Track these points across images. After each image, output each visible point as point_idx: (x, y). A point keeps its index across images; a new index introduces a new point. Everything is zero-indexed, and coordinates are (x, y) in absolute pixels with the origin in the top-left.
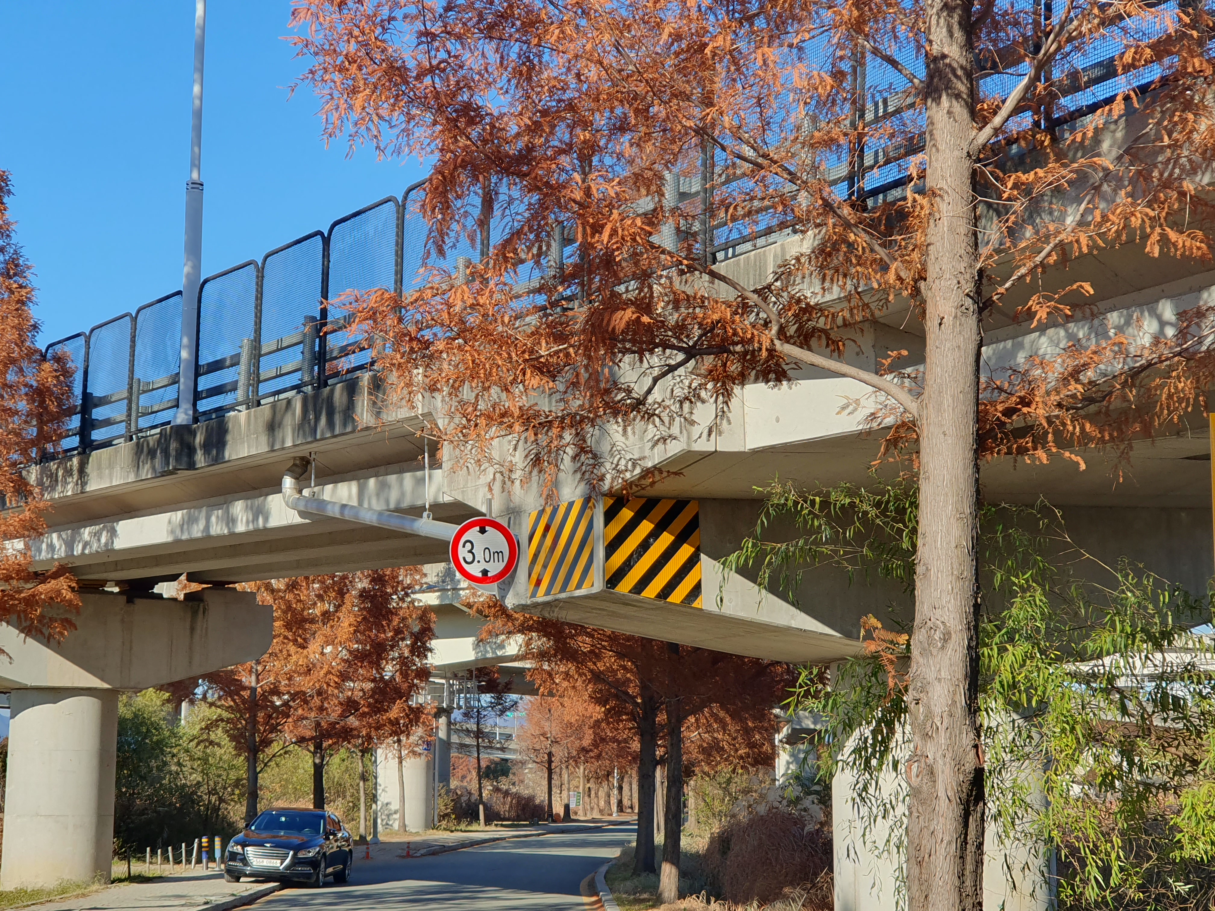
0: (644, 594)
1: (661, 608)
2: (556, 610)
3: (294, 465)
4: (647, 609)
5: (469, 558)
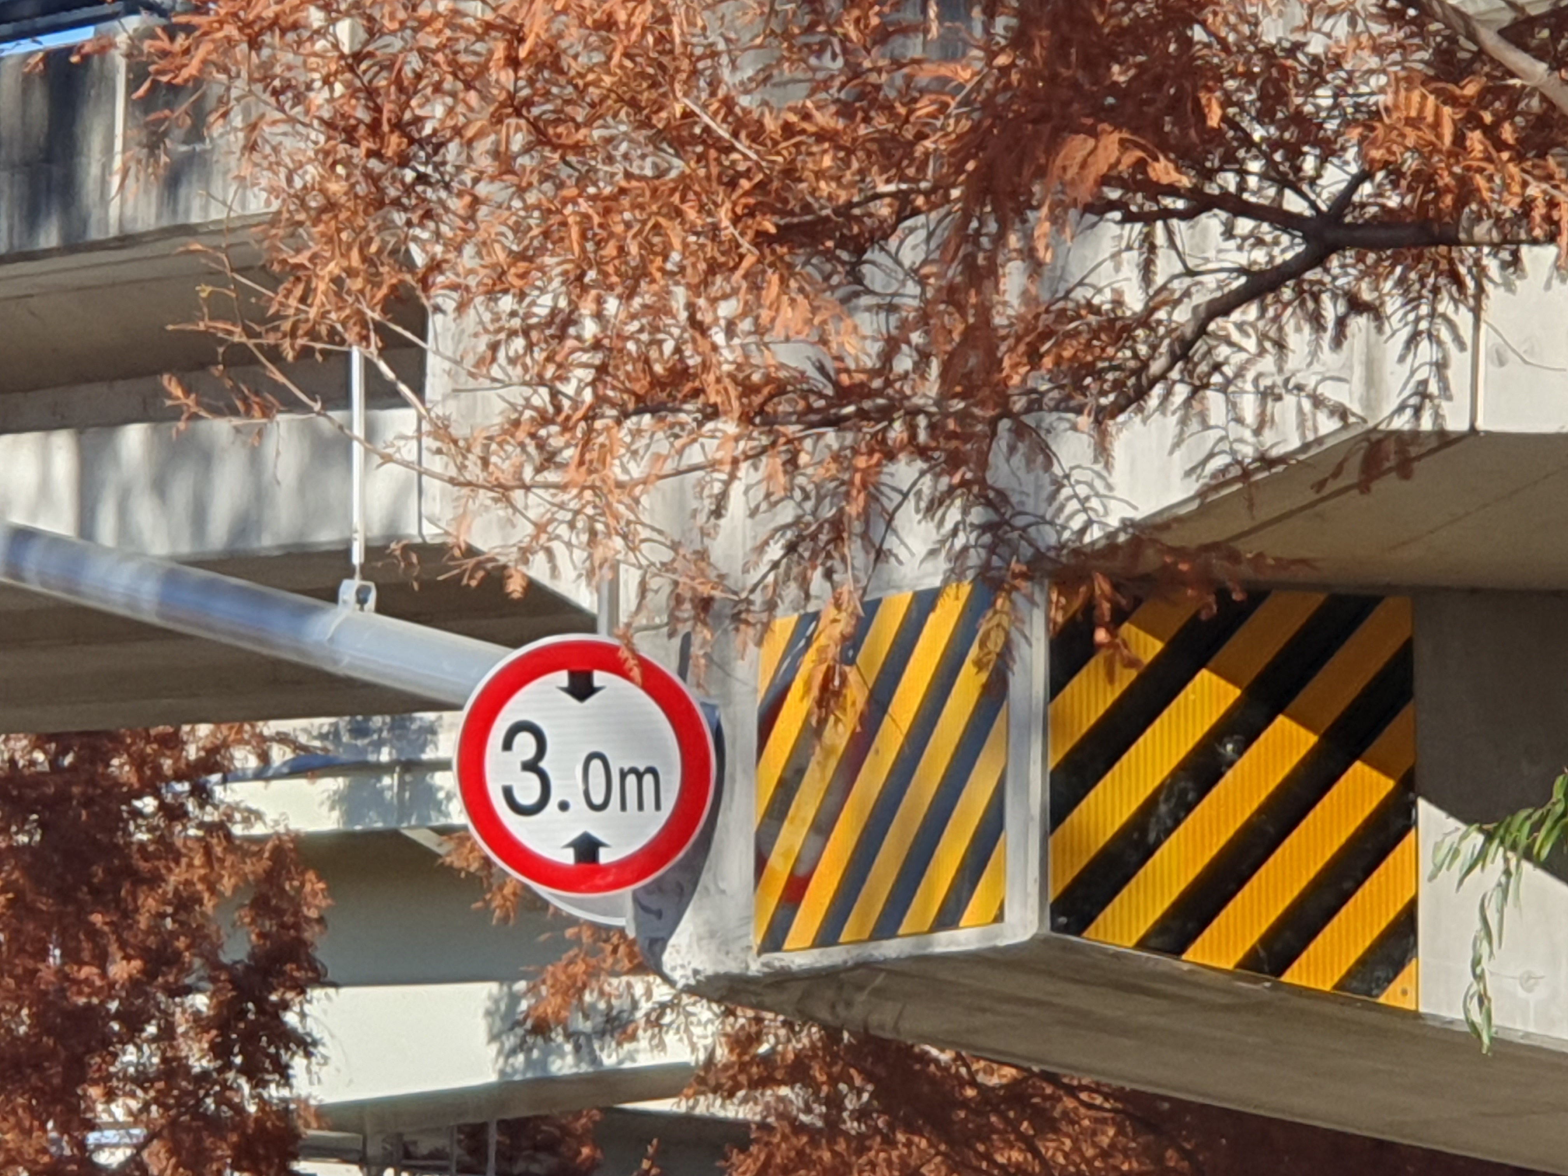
0: (1195, 954)
1: (1259, 1007)
2: (861, 997)
4: (1208, 1007)
5: (528, 794)
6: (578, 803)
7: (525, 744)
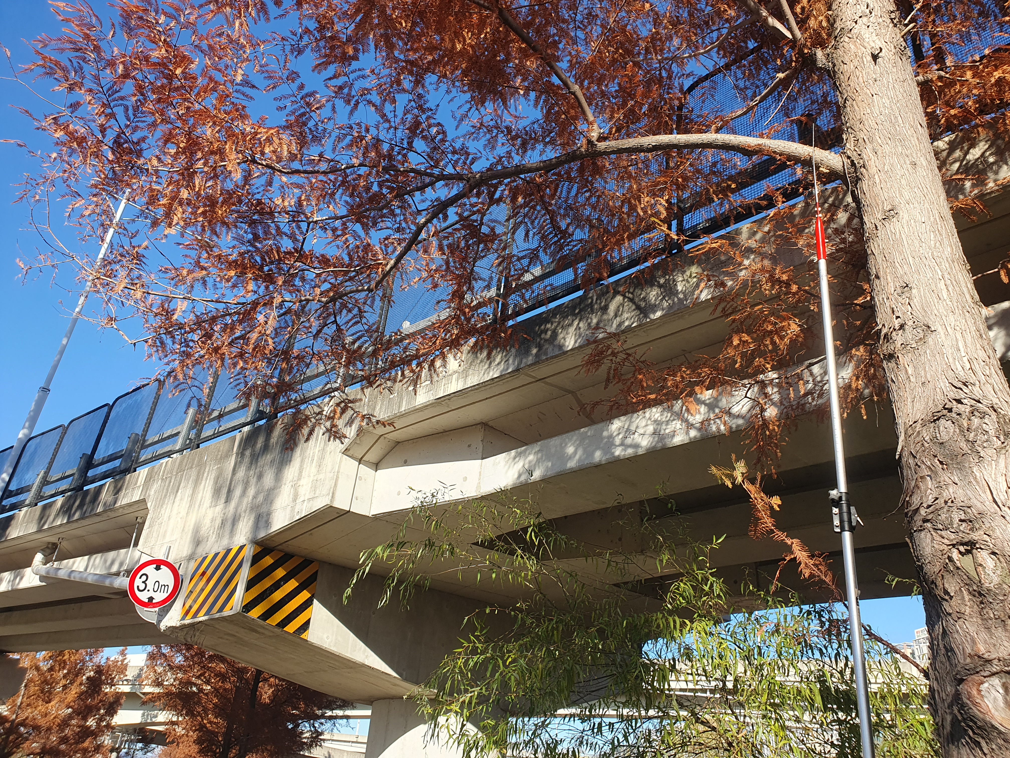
0: (268, 621)
1: (278, 634)
3: (47, 547)
5: (142, 587)
6: (151, 590)
7: (144, 578)
